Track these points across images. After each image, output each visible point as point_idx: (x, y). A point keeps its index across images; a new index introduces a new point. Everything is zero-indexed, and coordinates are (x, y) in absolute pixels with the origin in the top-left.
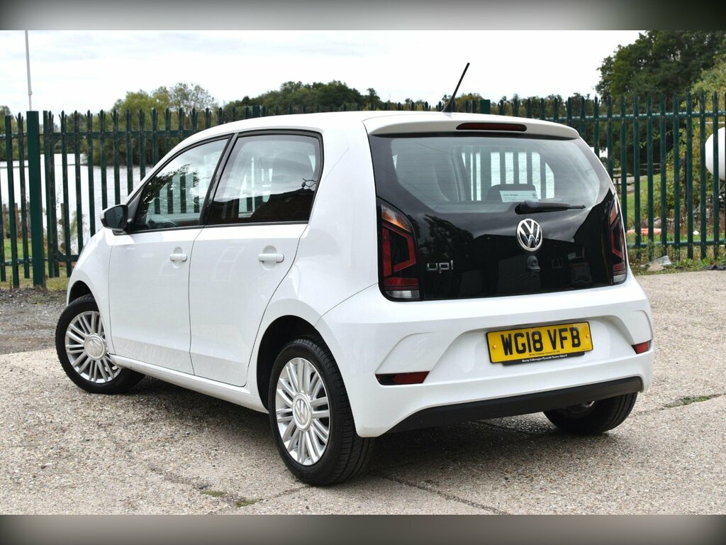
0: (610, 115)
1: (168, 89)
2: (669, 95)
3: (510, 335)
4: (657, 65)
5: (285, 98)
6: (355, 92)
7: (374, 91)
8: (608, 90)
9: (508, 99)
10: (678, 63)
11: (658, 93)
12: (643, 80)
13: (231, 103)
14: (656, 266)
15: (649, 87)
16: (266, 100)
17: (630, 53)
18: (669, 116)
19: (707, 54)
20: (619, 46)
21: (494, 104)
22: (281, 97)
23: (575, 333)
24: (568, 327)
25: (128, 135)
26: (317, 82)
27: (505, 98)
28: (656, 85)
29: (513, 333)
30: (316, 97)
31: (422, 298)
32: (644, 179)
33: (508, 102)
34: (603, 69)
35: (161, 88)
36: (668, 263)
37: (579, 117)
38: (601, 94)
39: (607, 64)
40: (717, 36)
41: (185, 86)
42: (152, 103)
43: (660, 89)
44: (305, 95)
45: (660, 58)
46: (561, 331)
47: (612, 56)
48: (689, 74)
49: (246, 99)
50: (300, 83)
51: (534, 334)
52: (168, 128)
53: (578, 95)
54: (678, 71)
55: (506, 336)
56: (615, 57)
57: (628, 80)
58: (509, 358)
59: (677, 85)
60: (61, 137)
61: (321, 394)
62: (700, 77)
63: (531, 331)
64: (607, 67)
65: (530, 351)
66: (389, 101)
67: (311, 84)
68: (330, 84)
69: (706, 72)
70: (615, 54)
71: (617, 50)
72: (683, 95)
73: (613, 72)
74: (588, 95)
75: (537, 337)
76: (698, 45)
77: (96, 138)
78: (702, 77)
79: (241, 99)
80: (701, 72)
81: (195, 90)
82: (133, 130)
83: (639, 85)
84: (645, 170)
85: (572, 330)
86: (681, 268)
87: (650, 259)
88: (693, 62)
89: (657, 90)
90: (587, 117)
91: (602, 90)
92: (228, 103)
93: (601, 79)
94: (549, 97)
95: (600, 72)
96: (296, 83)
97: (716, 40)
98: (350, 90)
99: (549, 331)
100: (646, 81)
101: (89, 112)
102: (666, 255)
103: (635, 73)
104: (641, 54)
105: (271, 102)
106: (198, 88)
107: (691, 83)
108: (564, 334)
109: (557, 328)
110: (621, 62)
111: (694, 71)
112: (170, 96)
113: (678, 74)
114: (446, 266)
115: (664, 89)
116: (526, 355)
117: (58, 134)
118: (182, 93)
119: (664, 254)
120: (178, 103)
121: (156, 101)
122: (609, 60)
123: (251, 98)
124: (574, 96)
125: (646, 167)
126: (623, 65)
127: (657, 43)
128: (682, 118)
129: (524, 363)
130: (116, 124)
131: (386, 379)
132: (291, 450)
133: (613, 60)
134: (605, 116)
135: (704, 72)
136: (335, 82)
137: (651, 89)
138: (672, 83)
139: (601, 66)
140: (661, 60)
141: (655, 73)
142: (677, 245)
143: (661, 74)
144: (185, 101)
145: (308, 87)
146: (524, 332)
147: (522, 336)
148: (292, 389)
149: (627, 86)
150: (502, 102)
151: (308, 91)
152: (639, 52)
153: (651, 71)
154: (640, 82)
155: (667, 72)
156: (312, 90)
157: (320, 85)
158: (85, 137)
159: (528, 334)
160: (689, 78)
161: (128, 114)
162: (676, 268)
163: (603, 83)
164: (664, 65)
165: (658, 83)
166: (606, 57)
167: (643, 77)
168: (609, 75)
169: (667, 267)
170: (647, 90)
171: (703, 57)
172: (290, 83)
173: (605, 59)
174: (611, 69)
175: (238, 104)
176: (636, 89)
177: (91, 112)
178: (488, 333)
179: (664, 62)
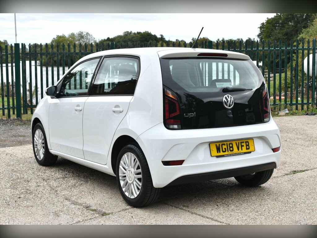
0: (263, 48)
1: (75, 34)
2: (289, 39)
3: (219, 145)
5: (125, 38)
7: (163, 36)
8: (263, 37)
9: (220, 40)
10: (293, 26)
12: (277, 32)
13: (102, 40)
14: (282, 113)
15: (280, 36)
17: (272, 21)
18: (289, 49)
19: (305, 22)
20: (268, 18)
21: (214, 42)
23: (247, 144)
24: (244, 141)
25: (58, 54)
26: (139, 31)
27: (218, 40)
28: (283, 35)
29: (221, 144)
30: (138, 38)
31: (182, 128)
32: (277, 75)
33: (220, 41)
34: (261, 28)
35: (72, 33)
36: (287, 112)
37: (250, 49)
38: (259, 38)
39: (262, 25)
41: (82, 33)
42: (68, 39)
44: (133, 37)
46: (241, 143)
47: (264, 22)
48: (297, 31)
49: (108, 38)
50: (131, 32)
51: (230, 144)
52: (75, 51)
53: (250, 39)
54: (293, 29)
55: (218, 145)
56: (266, 23)
57: (271, 33)
58: (219, 154)
59: (292, 35)
60: (29, 55)
61: (138, 168)
62: (302, 32)
63: (228, 143)
64: (262, 27)
65: (228, 151)
66: (169, 40)
67: (136, 32)
68: (144, 33)
69: (305, 30)
70: (266, 21)
71: (267, 20)
72: (295, 39)
73: (265, 29)
74: (254, 39)
75: (231, 145)
76: (301, 18)
77: (44, 55)
78: (303, 32)
79: (106, 38)
80: (302, 30)
82: (60, 52)
83: (276, 35)
84: (278, 71)
85: (246, 142)
86: (293, 114)
87: (280, 110)
89: (283, 37)
90: (254, 49)
91: (260, 37)
92: (101, 40)
93: (259, 32)
94: (238, 39)
95: (259, 29)
96: (130, 32)
97: (309, 16)
98: (153, 35)
99: (236, 143)
100: (279, 33)
101: (41, 44)
102: (286, 108)
103: (274, 30)
104: (277, 22)
105: (119, 40)
106: (87, 33)
108: (243, 144)
109: (240, 141)
110: (268, 25)
111: (299, 29)
112: (76, 37)
113: (293, 30)
114: (192, 115)
115: (287, 37)
116: (226, 153)
117: (28, 53)
118: (81, 36)
119: (285, 108)
120: (79, 40)
121: (69, 39)
122: (263, 24)
124: (248, 39)
125: (278, 70)
126: (269, 26)
128: (294, 50)
129: (225, 156)
130: (52, 49)
131: (166, 163)
132: (126, 192)
133: (265, 24)
134: (261, 49)
135: (304, 30)
136: (146, 32)
137: (281, 36)
138: (290, 34)
139: (260, 27)
140: (285, 24)
141: (283, 30)
142: (291, 104)
143: (285, 30)
144: (82, 39)
145: (135, 34)
146: (225, 143)
147: (225, 145)
148: (126, 166)
149: (270, 36)
150: (217, 41)
151: (134, 35)
152: (276, 21)
153: (281, 29)
154: (276, 34)
155: (288, 30)
156: (136, 35)
157: (140, 33)
158: (39, 55)
159: (227, 144)
160: (297, 32)
161: (58, 45)
162: (291, 114)
163: (261, 34)
164: (287, 26)
165: (284, 34)
166: (262, 23)
167: (278, 31)
168: (263, 30)
169: (287, 113)
170: (279, 37)
171: (303, 23)
172: (127, 32)
173: (261, 24)
174: (264, 28)
175: (105, 40)
176: (274, 37)
177: (42, 44)
178: (210, 143)
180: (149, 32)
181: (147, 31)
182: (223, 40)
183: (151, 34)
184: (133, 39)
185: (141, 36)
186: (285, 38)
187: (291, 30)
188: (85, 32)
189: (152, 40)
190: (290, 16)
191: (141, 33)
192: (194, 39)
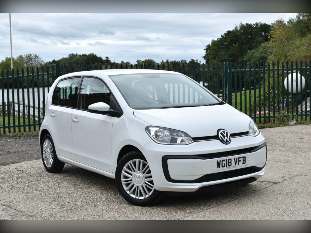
1: (23, 56)
4: (229, 48)
5: (70, 61)
6: (100, 58)
11: (229, 60)
15: (226, 57)
16: (62, 62)
17: (218, 43)
22: (69, 60)
26: (84, 54)
27: (163, 61)
28: (229, 56)
30: (84, 60)
33: (164, 63)
34: (207, 50)
35: (20, 56)
38: (206, 60)
40: (253, 37)
41: (30, 55)
43: (230, 58)
44: (79, 60)
45: (230, 45)
49: (54, 61)
56: (211, 44)
57: (217, 54)
62: (247, 53)
64: (208, 48)
66: (114, 62)
67: (81, 55)
72: (240, 60)
79: (51, 61)
80: (248, 51)
81: (35, 57)
83: (222, 56)
88: (243, 47)
89: (229, 58)
93: (205, 54)
96: (75, 54)
100: (225, 55)
103: (220, 51)
105: (65, 62)
106: (36, 56)
107: (243, 55)
110: (214, 47)
112: (24, 59)
113: (238, 51)
115: (232, 58)
120: (27, 62)
121: (18, 61)
122: (209, 46)
123: (56, 60)
126: (215, 48)
127: (229, 39)
133: (211, 46)
135: (249, 51)
137: (227, 58)
140: (230, 46)
141: (228, 51)
143: (231, 52)
144: (30, 62)
145: (80, 56)
153: (226, 51)
155: (233, 51)
156: (82, 57)
164: (232, 48)
165: (229, 55)
166: (208, 44)
167: (223, 53)
170: (225, 58)
171: (248, 45)
172: (73, 54)
173: (207, 46)
174: (210, 50)
179: (232, 47)
180: (94, 54)
181: (92, 53)
182: (167, 62)
183: (97, 56)
184: (79, 62)
185: (86, 59)
186: (231, 59)
187: (237, 51)
188: (33, 55)
189: (98, 62)
190: (235, 38)
191: (87, 55)
192: (139, 61)
